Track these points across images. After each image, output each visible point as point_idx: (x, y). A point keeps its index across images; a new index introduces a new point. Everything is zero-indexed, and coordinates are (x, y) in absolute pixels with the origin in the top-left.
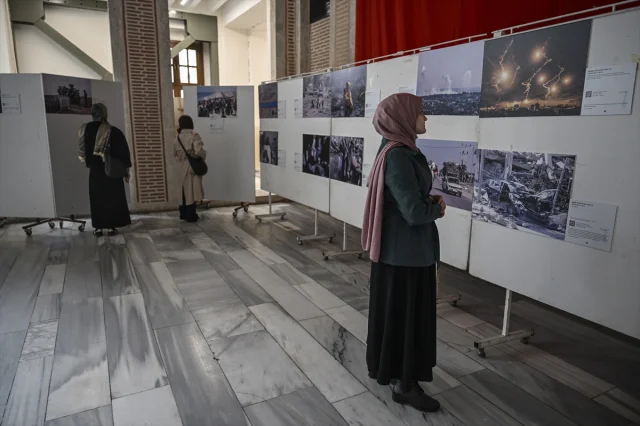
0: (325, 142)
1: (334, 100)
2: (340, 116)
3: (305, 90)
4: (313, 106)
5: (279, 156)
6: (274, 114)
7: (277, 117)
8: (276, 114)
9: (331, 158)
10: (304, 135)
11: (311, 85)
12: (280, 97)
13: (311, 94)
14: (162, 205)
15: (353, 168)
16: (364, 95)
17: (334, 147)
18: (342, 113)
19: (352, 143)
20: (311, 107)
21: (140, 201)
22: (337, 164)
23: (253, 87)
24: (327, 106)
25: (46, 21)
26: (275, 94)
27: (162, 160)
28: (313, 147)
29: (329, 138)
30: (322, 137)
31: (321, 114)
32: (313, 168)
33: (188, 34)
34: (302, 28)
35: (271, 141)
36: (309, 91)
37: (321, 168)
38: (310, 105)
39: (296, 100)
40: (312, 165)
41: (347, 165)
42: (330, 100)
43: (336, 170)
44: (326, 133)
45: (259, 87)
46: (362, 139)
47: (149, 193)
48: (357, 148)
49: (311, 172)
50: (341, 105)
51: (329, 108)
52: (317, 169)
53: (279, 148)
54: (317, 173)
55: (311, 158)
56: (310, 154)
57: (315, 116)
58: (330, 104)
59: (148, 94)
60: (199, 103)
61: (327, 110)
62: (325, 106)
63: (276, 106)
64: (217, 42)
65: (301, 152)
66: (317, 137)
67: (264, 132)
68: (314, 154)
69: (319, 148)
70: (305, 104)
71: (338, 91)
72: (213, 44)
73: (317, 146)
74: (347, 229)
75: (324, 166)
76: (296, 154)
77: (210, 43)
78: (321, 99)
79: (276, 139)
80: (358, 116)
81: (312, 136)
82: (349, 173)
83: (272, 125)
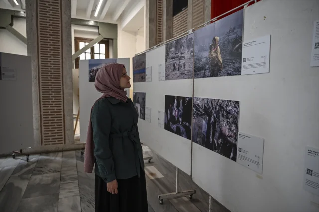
0: (187, 104)
1: (197, 60)
2: (205, 76)
3: (167, 55)
4: (175, 69)
5: (146, 113)
6: (143, 79)
7: (145, 81)
8: (144, 78)
9: (193, 121)
10: (166, 96)
11: (173, 49)
12: (148, 65)
13: (173, 58)
14: (61, 147)
15: (222, 135)
16: (240, 47)
17: (197, 109)
18: (208, 73)
19: (220, 106)
20: (173, 70)
21: (44, 143)
22: (200, 127)
23: (128, 59)
24: (189, 67)
25: (13, 27)
26: (144, 62)
27: (62, 113)
28: (175, 107)
29: (191, 99)
30: (184, 98)
31: (183, 75)
32: (174, 127)
33: (100, 35)
34: (167, 20)
35: (140, 100)
36: (171, 55)
37: (182, 129)
38: (173, 68)
39: (160, 65)
40: (174, 124)
41: (215, 131)
42: (192, 60)
43: (199, 134)
44: (189, 95)
45: (133, 58)
46: (237, 102)
47: (51, 138)
48: (228, 113)
49: (172, 131)
50: (206, 64)
51: (192, 69)
52: (178, 129)
53: (146, 106)
54: (178, 132)
55: (173, 117)
56: (171, 113)
57: (177, 78)
58: (192, 65)
59: (53, 66)
60: (90, 72)
61: (189, 71)
62: (187, 68)
63: (145, 72)
64: (117, 39)
65: (164, 111)
66: (179, 98)
67: (136, 93)
68: (175, 114)
69: (181, 109)
70: (167, 67)
71: (202, 49)
72: (114, 40)
73: (178, 106)
74: (212, 205)
75: (185, 127)
76: (159, 112)
77: (112, 39)
78: (182, 61)
79: (144, 99)
80: (229, 74)
81: (174, 97)
82: (218, 142)
83: (142, 87)
